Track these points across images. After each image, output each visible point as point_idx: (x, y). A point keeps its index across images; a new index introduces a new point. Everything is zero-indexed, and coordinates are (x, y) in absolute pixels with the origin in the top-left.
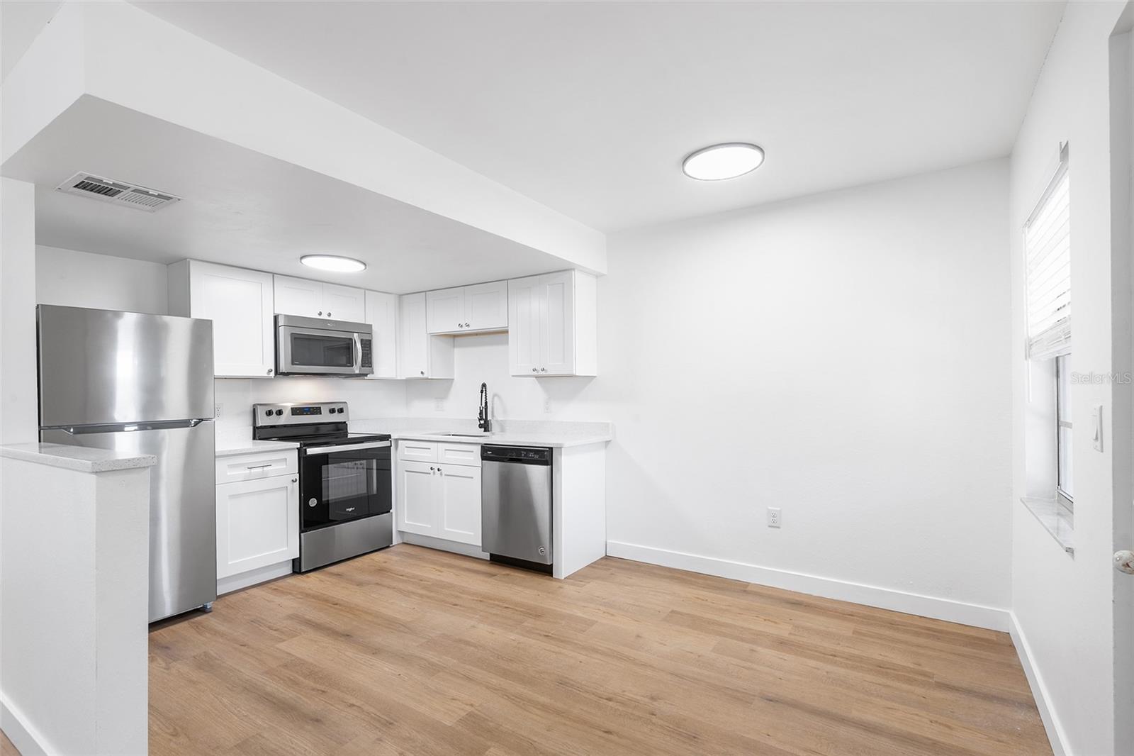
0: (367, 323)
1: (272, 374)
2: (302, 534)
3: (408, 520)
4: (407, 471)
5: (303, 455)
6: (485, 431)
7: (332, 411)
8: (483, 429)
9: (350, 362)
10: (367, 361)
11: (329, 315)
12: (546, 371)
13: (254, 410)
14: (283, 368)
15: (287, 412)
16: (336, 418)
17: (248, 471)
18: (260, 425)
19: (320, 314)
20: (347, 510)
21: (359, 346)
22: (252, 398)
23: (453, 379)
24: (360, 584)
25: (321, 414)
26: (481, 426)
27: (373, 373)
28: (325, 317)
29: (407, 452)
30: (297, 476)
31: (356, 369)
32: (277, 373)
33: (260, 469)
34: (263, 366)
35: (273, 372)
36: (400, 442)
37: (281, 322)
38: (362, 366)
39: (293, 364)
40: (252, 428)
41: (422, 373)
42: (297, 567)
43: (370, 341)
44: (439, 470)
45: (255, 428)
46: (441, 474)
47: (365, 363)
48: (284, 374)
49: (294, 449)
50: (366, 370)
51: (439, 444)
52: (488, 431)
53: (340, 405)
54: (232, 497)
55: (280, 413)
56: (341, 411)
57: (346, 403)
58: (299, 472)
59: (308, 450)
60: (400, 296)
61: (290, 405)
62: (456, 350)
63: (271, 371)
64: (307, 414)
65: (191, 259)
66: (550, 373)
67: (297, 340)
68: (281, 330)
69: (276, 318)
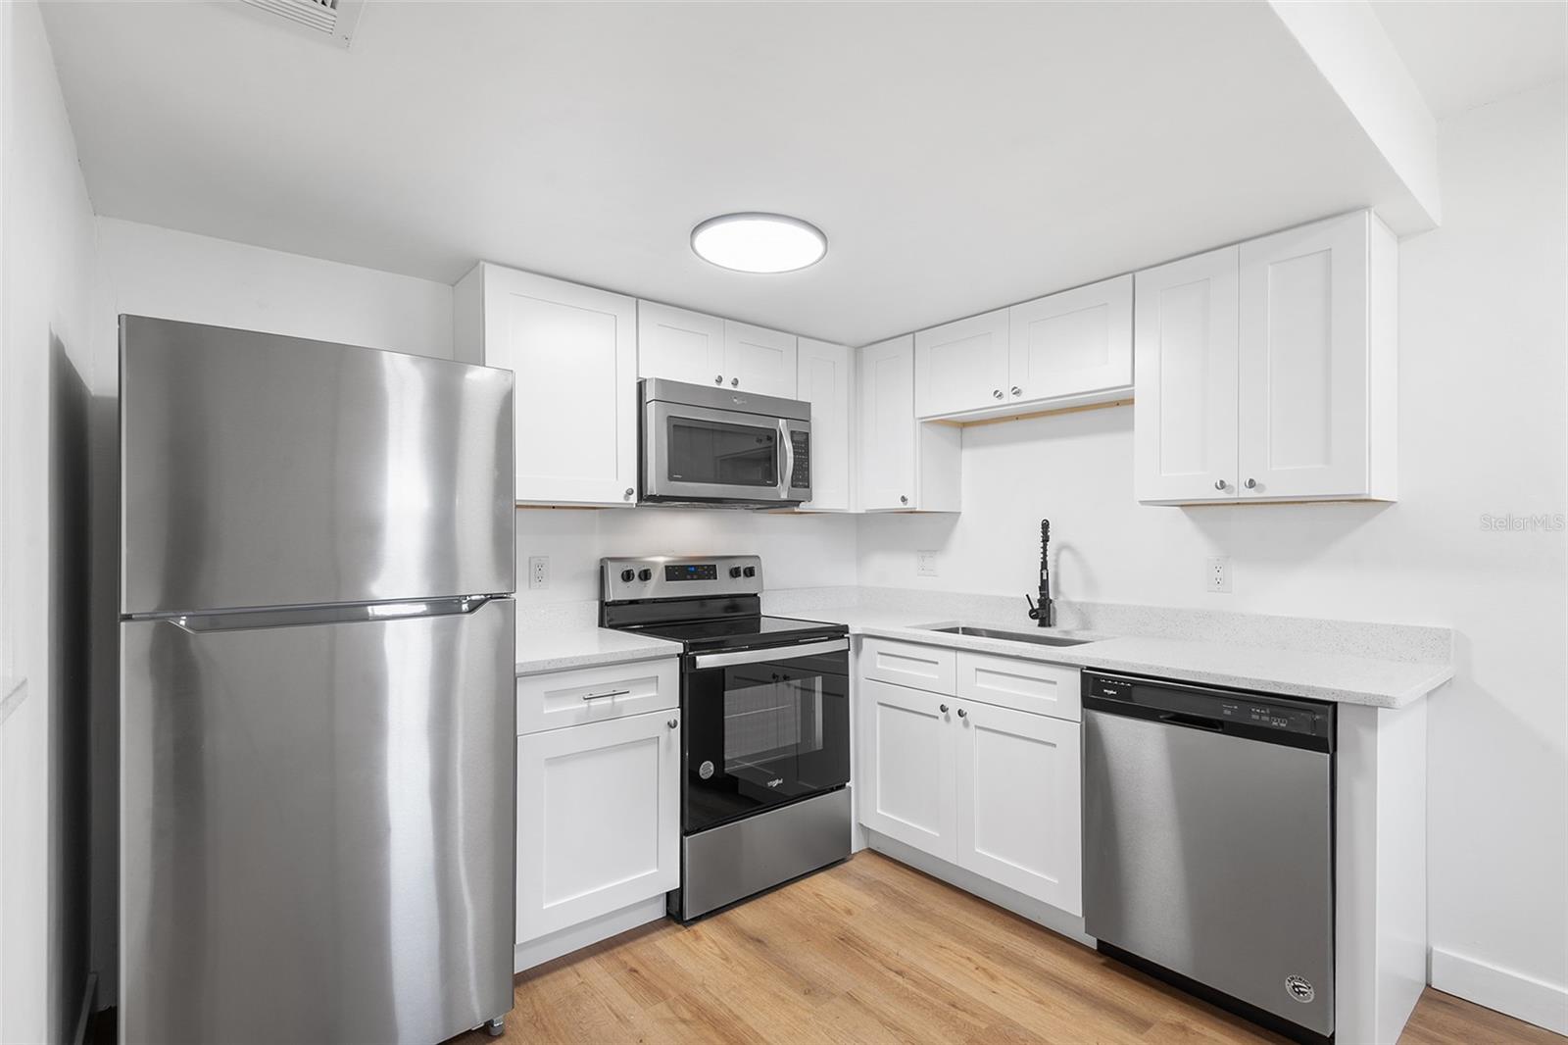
0: (799, 400)
1: (634, 499)
2: (686, 839)
3: (882, 808)
4: (882, 704)
5: (688, 671)
6: (1042, 625)
7: (735, 573)
8: (1037, 621)
9: (770, 477)
10: (802, 475)
11: (735, 383)
12: (1262, 488)
13: (602, 567)
14: (653, 487)
15: (658, 575)
16: (742, 586)
17: (584, 705)
18: (610, 600)
19: (719, 380)
20: (770, 784)
21: (788, 445)
22: (600, 545)
23: (960, 513)
24: (810, 989)
25: (716, 578)
26: (1033, 614)
27: (810, 499)
28: (726, 385)
29: (884, 666)
30: (676, 715)
31: (783, 492)
32: (641, 497)
33: (608, 701)
34: (615, 484)
35: (635, 495)
36: (865, 641)
37: (650, 393)
38: (793, 486)
39: (671, 478)
40: (597, 603)
41: (904, 499)
42: (676, 911)
43: (807, 434)
44: (960, 713)
45: (604, 605)
46: (966, 724)
47: (799, 480)
48: (654, 498)
49: (671, 656)
50: (800, 492)
51: (960, 655)
52: (1050, 626)
53: (748, 561)
54: (552, 761)
55: (645, 575)
56: (750, 572)
57: (758, 557)
58: (682, 706)
59: (698, 658)
60: (858, 350)
61: (662, 560)
62: (967, 455)
63: (630, 493)
64: (692, 579)
65: (485, 261)
66: (1271, 492)
67: (679, 429)
68: (651, 410)
69: (641, 386)
